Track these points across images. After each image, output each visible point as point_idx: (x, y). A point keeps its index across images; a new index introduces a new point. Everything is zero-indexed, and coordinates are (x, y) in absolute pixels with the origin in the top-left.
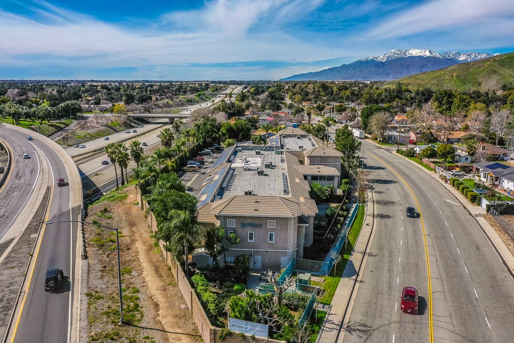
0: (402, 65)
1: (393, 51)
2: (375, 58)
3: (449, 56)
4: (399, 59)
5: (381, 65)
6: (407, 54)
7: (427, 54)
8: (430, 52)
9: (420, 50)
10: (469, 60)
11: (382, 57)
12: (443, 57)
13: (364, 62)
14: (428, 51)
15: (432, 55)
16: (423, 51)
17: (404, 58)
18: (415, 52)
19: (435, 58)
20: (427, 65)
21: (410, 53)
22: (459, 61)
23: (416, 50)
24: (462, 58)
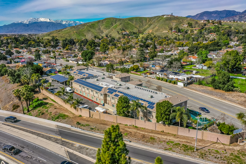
0: (37, 25)
1: (31, 18)
2: (22, 22)
3: (58, 22)
4: (35, 23)
5: (26, 25)
6: (38, 20)
7: (48, 21)
8: (49, 19)
9: (44, 19)
10: (67, 24)
11: (25, 21)
12: (56, 22)
13: (17, 23)
14: (48, 19)
15: (50, 21)
16: (46, 19)
17: (37, 22)
18: (42, 20)
19: (52, 22)
20: (49, 26)
21: (40, 20)
22: (64, 24)
23: (43, 19)
24: (64, 23)
